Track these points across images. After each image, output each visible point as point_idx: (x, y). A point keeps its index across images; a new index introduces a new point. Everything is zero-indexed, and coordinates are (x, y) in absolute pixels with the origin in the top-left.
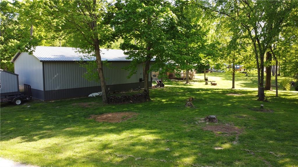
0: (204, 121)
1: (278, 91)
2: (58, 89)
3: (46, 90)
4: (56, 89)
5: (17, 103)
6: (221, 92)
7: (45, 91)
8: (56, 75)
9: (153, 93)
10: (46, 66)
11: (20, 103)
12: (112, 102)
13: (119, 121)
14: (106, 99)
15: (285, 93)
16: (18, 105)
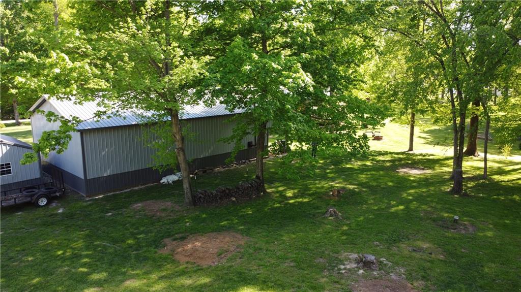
0: (356, 265)
1: (488, 156)
2: (108, 175)
3: (88, 178)
4: (105, 175)
5: (40, 204)
6: (388, 164)
7: (87, 180)
8: (104, 152)
9: (271, 170)
10: (87, 138)
11: (45, 203)
12: (201, 202)
13: (213, 262)
14: (190, 197)
15: (500, 165)
16: (42, 206)
